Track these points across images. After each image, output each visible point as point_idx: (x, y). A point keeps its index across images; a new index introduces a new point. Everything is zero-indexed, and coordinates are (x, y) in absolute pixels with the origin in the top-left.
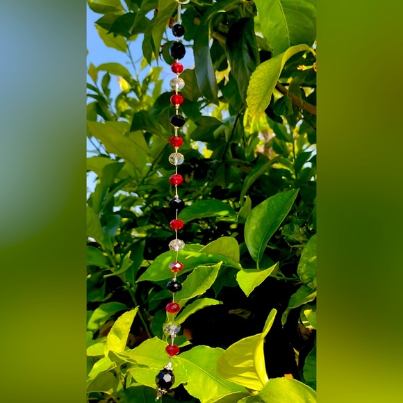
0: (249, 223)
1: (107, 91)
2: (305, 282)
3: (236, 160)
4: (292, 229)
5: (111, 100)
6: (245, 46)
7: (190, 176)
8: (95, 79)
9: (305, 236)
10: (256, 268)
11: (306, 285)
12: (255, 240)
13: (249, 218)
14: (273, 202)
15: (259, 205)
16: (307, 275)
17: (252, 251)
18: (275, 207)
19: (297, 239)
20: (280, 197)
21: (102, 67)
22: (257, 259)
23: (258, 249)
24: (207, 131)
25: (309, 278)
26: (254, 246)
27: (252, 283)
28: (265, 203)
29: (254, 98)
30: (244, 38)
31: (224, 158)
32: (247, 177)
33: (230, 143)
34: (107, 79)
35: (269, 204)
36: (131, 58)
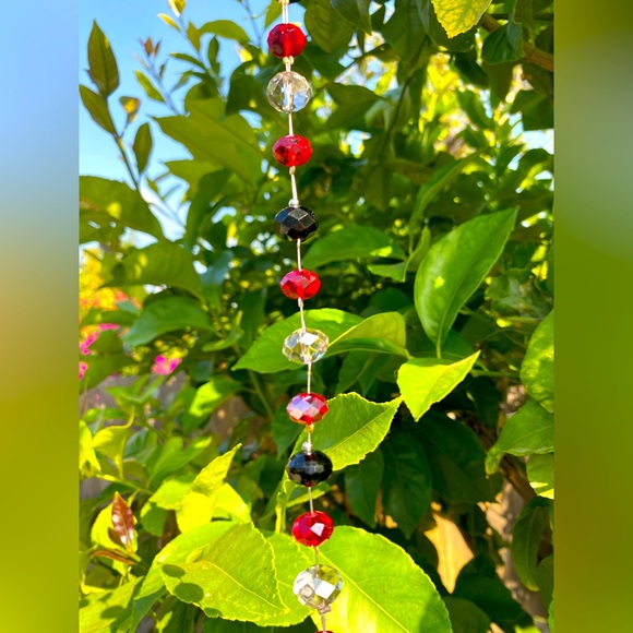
0: (423, 275)
1: (216, 66)
2: (536, 397)
3: (402, 161)
4: (505, 286)
7: (323, 186)
8: (197, 46)
9: (530, 301)
10: (435, 356)
11: (538, 403)
12: (433, 305)
13: (424, 265)
14: (468, 234)
15: (442, 241)
16: (543, 385)
17: (428, 323)
18: (472, 244)
19: (515, 306)
20: (482, 224)
21: (207, 28)
22: (437, 339)
23: (439, 322)
25: (546, 392)
26: (432, 317)
27: (426, 391)
28: (453, 236)
31: (382, 157)
32: (423, 188)
33: (393, 131)
34: (215, 47)
35: (461, 238)
36: (248, 9)
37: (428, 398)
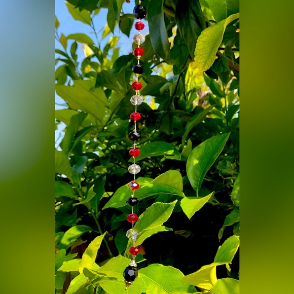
0: (190, 160)
1: (75, 56)
2: (237, 206)
3: (178, 111)
4: (225, 164)
5: (78, 63)
6: (192, 15)
7: (142, 124)
8: (65, 46)
9: (236, 170)
10: (196, 196)
11: (238, 208)
12: (195, 174)
13: (190, 157)
14: (209, 144)
15: (198, 146)
17: (193, 183)
18: (211, 148)
19: (229, 173)
20: (215, 139)
21: (71, 37)
22: (196, 189)
23: (197, 181)
24: (155, 88)
26: (194, 179)
27: (193, 208)
28: (202, 145)
29: (201, 57)
30: (190, 10)
31: (169, 109)
32: (188, 123)
33: (174, 97)
34: (75, 46)
35: (206, 145)
36: (94, 29)
37: (194, 210)
